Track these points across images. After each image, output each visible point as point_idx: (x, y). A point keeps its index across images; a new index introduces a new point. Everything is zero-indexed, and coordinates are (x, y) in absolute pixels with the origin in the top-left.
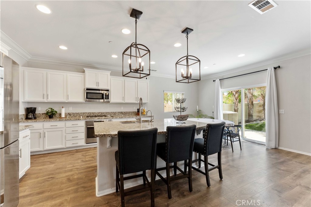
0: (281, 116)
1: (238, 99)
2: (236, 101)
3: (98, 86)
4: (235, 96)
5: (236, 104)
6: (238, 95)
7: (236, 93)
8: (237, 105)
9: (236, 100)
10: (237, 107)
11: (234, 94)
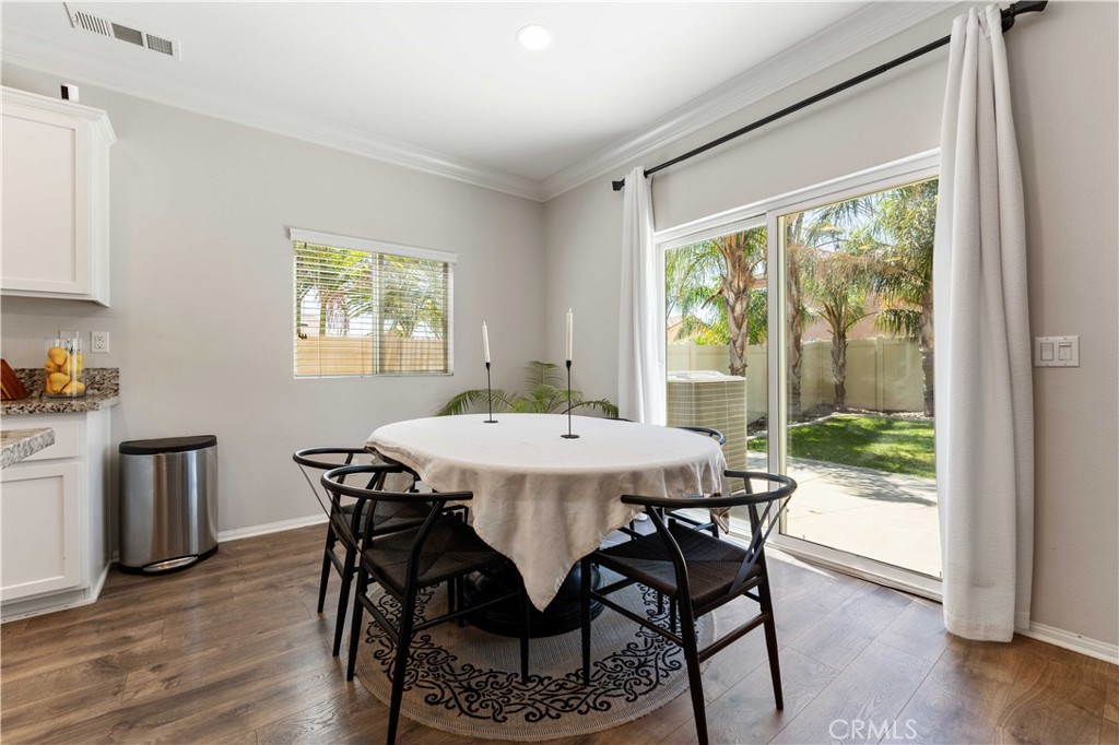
0: (1050, 381)
1: (745, 324)
2: (736, 330)
4: (733, 310)
5: (738, 344)
6: (745, 305)
7: (737, 299)
8: (742, 348)
9: (739, 327)
10: (741, 357)
11: (731, 301)
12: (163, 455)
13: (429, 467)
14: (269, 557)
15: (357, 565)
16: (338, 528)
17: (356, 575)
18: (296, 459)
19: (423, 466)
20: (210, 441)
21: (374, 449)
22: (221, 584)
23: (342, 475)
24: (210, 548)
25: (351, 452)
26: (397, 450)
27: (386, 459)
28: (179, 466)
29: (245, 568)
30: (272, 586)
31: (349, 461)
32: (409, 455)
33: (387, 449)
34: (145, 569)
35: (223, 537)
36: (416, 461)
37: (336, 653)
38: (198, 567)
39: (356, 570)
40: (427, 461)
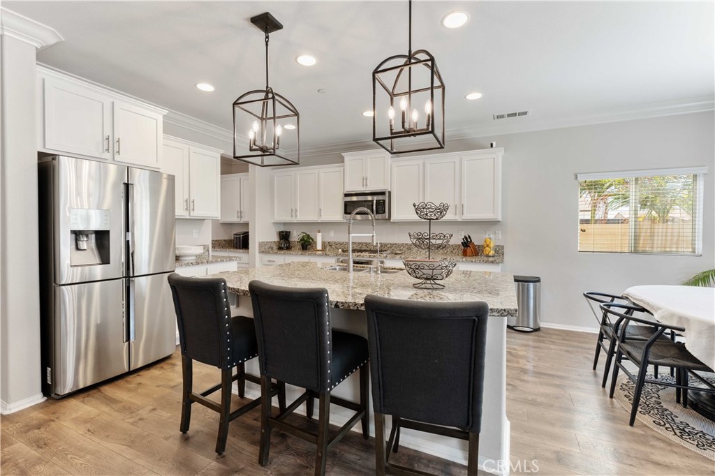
3: (366, 185)
12: (520, 283)
13: (659, 312)
14: (565, 340)
15: (616, 350)
16: (606, 332)
17: (615, 355)
18: (584, 295)
19: (656, 310)
20: (537, 280)
21: (627, 298)
22: (545, 343)
23: (609, 306)
24: (537, 327)
25: (613, 297)
26: (641, 301)
27: (634, 304)
28: (526, 288)
29: (554, 340)
30: (568, 351)
31: (612, 301)
32: (648, 304)
33: (635, 299)
34: (515, 328)
35: (543, 325)
36: (653, 308)
37: (604, 386)
38: (534, 333)
39: (615, 353)
40: (658, 309)
